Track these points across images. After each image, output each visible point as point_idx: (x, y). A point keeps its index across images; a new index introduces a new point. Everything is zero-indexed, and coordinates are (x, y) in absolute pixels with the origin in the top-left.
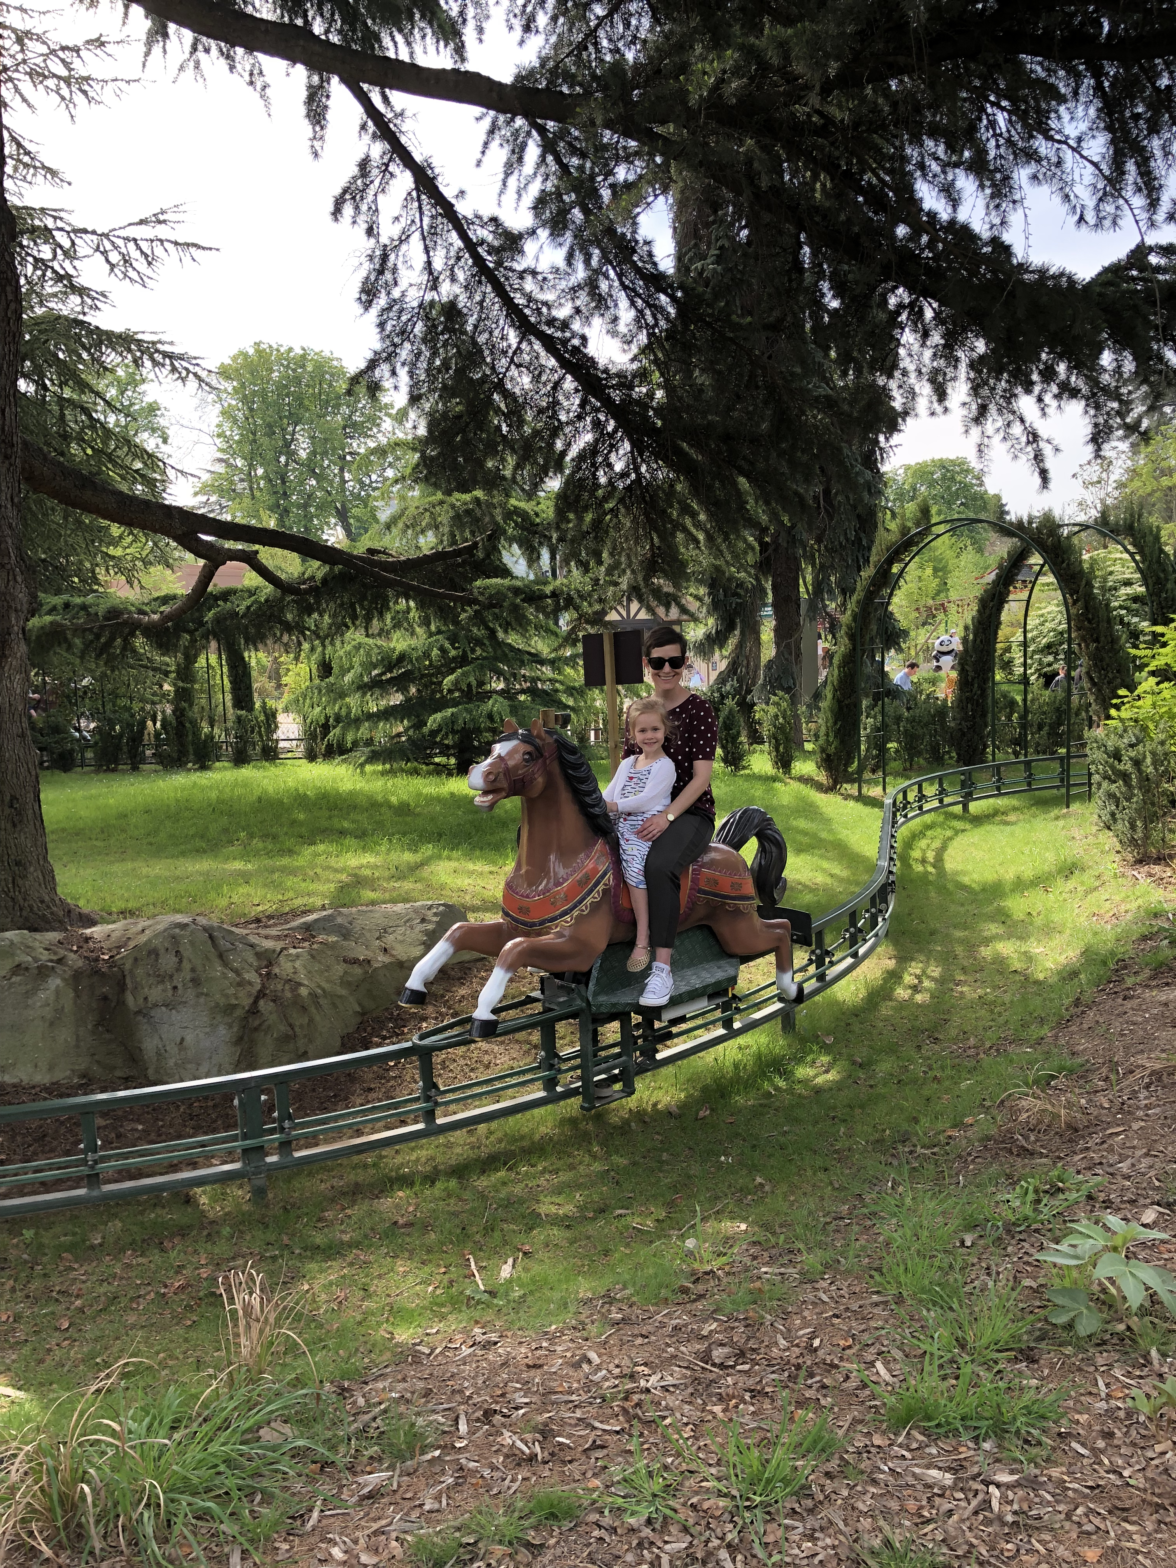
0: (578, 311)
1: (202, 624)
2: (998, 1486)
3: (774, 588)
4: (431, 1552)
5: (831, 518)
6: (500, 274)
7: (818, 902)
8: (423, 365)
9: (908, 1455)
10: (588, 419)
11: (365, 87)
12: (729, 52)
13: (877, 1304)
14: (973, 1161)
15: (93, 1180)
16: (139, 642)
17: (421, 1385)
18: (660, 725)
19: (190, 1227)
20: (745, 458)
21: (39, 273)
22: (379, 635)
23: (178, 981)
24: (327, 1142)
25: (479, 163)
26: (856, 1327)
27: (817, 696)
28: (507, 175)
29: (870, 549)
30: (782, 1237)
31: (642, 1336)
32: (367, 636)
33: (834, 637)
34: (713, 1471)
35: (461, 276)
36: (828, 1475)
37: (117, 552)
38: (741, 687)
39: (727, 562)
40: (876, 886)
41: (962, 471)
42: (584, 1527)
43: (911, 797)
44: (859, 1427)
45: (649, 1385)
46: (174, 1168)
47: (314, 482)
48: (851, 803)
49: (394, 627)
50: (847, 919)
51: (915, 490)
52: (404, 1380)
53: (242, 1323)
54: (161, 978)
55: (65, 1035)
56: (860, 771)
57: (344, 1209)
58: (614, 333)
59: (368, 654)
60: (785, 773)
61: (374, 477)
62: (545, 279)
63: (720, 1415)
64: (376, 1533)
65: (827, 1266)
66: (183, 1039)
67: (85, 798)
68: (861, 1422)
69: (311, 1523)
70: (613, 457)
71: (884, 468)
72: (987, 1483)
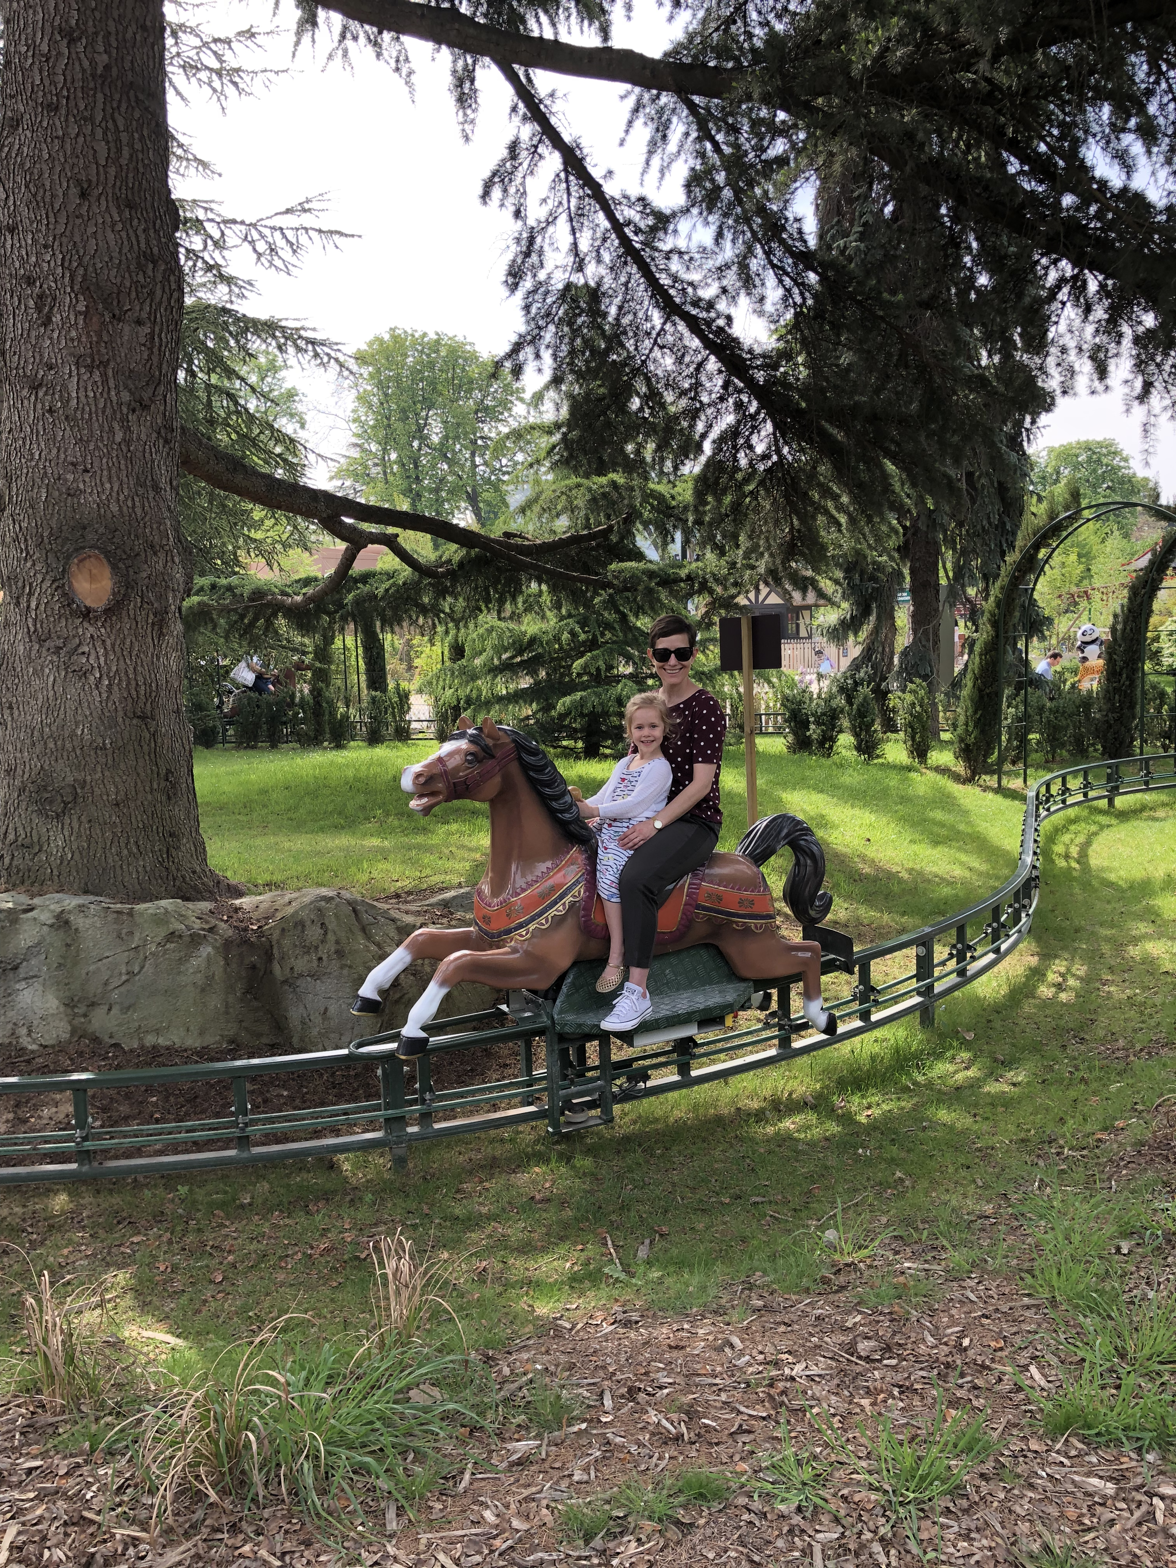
0: (724, 290)
1: (341, 606)
2: (1162, 1498)
3: (912, 572)
4: (582, 1523)
5: (973, 501)
6: (646, 254)
7: (957, 896)
8: (565, 348)
9: (1066, 1461)
10: (731, 400)
11: (516, 66)
12: (895, 20)
13: (1028, 1307)
14: (1125, 1166)
15: (244, 1142)
16: (281, 622)
17: (563, 1359)
18: (657, 721)
19: (335, 1192)
20: (893, 441)
21: (190, 263)
22: (511, 618)
23: (323, 952)
24: (464, 1115)
25: (622, 143)
26: (1008, 1329)
27: (956, 684)
28: (650, 153)
29: (1014, 534)
30: (925, 1233)
31: (785, 1324)
32: (500, 619)
33: (974, 623)
34: (864, 1464)
35: (607, 257)
36: (982, 1476)
37: (258, 535)
38: (875, 674)
39: (869, 546)
40: (1019, 880)
41: (1109, 453)
42: (733, 1510)
43: (1054, 790)
44: (1015, 1432)
45: (794, 1373)
46: (317, 1134)
47: (446, 467)
48: (990, 795)
49: (525, 610)
50: (988, 915)
51: (1058, 473)
52: (547, 1352)
53: (392, 1287)
54: (307, 949)
55: (215, 1002)
56: (1001, 761)
57: (481, 1182)
58: (761, 313)
59: (500, 637)
60: (920, 763)
61: (504, 461)
62: (691, 259)
63: (868, 1409)
64: (528, 1499)
65: (974, 1265)
66: (326, 1009)
67: (228, 774)
68: (1016, 1425)
69: (463, 1485)
70: (754, 439)
71: (1030, 450)
72: (1151, 1495)
